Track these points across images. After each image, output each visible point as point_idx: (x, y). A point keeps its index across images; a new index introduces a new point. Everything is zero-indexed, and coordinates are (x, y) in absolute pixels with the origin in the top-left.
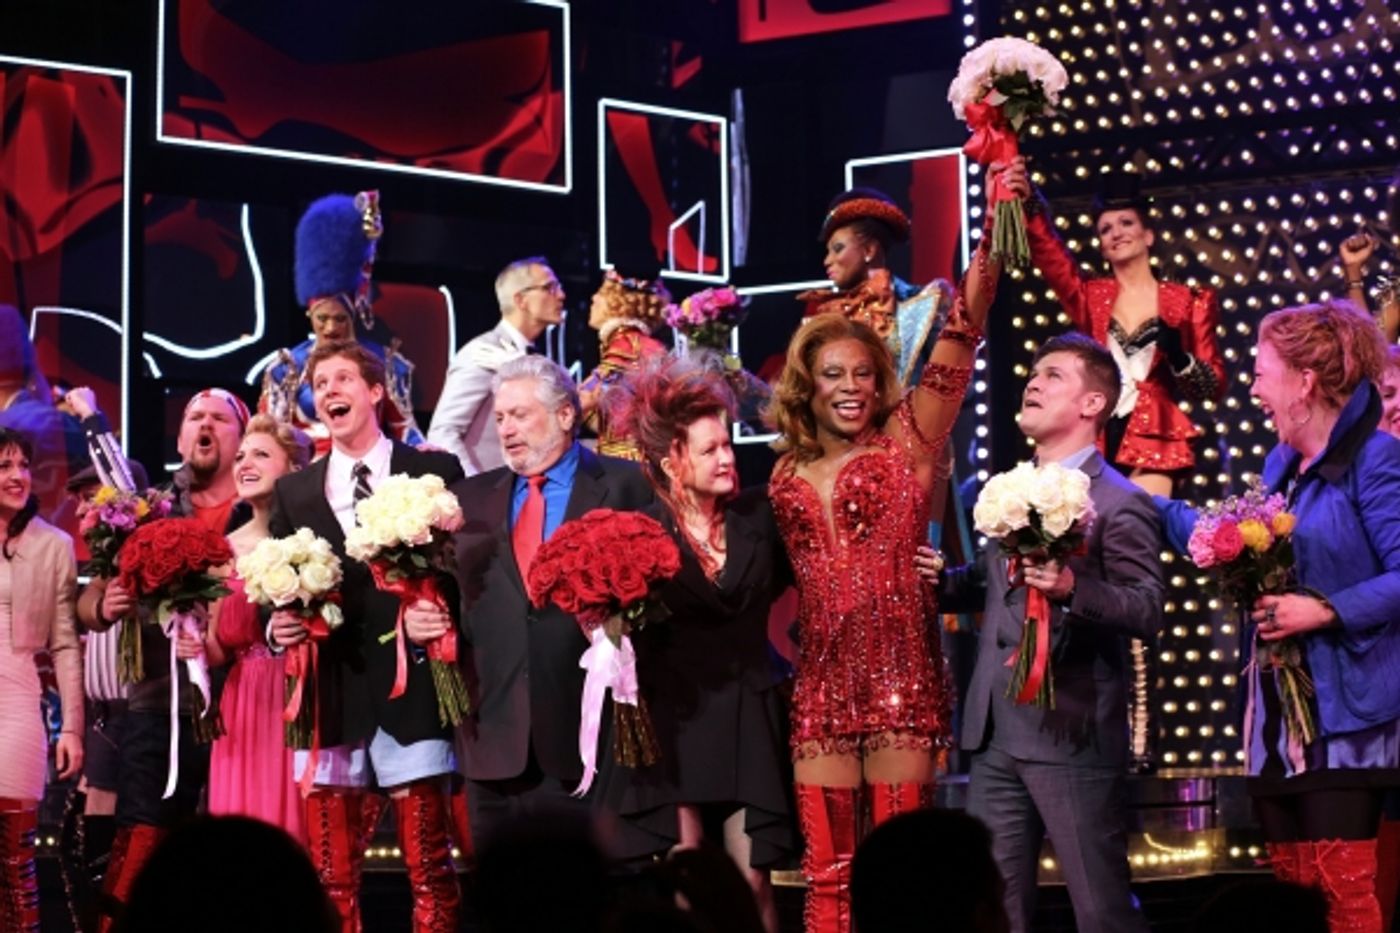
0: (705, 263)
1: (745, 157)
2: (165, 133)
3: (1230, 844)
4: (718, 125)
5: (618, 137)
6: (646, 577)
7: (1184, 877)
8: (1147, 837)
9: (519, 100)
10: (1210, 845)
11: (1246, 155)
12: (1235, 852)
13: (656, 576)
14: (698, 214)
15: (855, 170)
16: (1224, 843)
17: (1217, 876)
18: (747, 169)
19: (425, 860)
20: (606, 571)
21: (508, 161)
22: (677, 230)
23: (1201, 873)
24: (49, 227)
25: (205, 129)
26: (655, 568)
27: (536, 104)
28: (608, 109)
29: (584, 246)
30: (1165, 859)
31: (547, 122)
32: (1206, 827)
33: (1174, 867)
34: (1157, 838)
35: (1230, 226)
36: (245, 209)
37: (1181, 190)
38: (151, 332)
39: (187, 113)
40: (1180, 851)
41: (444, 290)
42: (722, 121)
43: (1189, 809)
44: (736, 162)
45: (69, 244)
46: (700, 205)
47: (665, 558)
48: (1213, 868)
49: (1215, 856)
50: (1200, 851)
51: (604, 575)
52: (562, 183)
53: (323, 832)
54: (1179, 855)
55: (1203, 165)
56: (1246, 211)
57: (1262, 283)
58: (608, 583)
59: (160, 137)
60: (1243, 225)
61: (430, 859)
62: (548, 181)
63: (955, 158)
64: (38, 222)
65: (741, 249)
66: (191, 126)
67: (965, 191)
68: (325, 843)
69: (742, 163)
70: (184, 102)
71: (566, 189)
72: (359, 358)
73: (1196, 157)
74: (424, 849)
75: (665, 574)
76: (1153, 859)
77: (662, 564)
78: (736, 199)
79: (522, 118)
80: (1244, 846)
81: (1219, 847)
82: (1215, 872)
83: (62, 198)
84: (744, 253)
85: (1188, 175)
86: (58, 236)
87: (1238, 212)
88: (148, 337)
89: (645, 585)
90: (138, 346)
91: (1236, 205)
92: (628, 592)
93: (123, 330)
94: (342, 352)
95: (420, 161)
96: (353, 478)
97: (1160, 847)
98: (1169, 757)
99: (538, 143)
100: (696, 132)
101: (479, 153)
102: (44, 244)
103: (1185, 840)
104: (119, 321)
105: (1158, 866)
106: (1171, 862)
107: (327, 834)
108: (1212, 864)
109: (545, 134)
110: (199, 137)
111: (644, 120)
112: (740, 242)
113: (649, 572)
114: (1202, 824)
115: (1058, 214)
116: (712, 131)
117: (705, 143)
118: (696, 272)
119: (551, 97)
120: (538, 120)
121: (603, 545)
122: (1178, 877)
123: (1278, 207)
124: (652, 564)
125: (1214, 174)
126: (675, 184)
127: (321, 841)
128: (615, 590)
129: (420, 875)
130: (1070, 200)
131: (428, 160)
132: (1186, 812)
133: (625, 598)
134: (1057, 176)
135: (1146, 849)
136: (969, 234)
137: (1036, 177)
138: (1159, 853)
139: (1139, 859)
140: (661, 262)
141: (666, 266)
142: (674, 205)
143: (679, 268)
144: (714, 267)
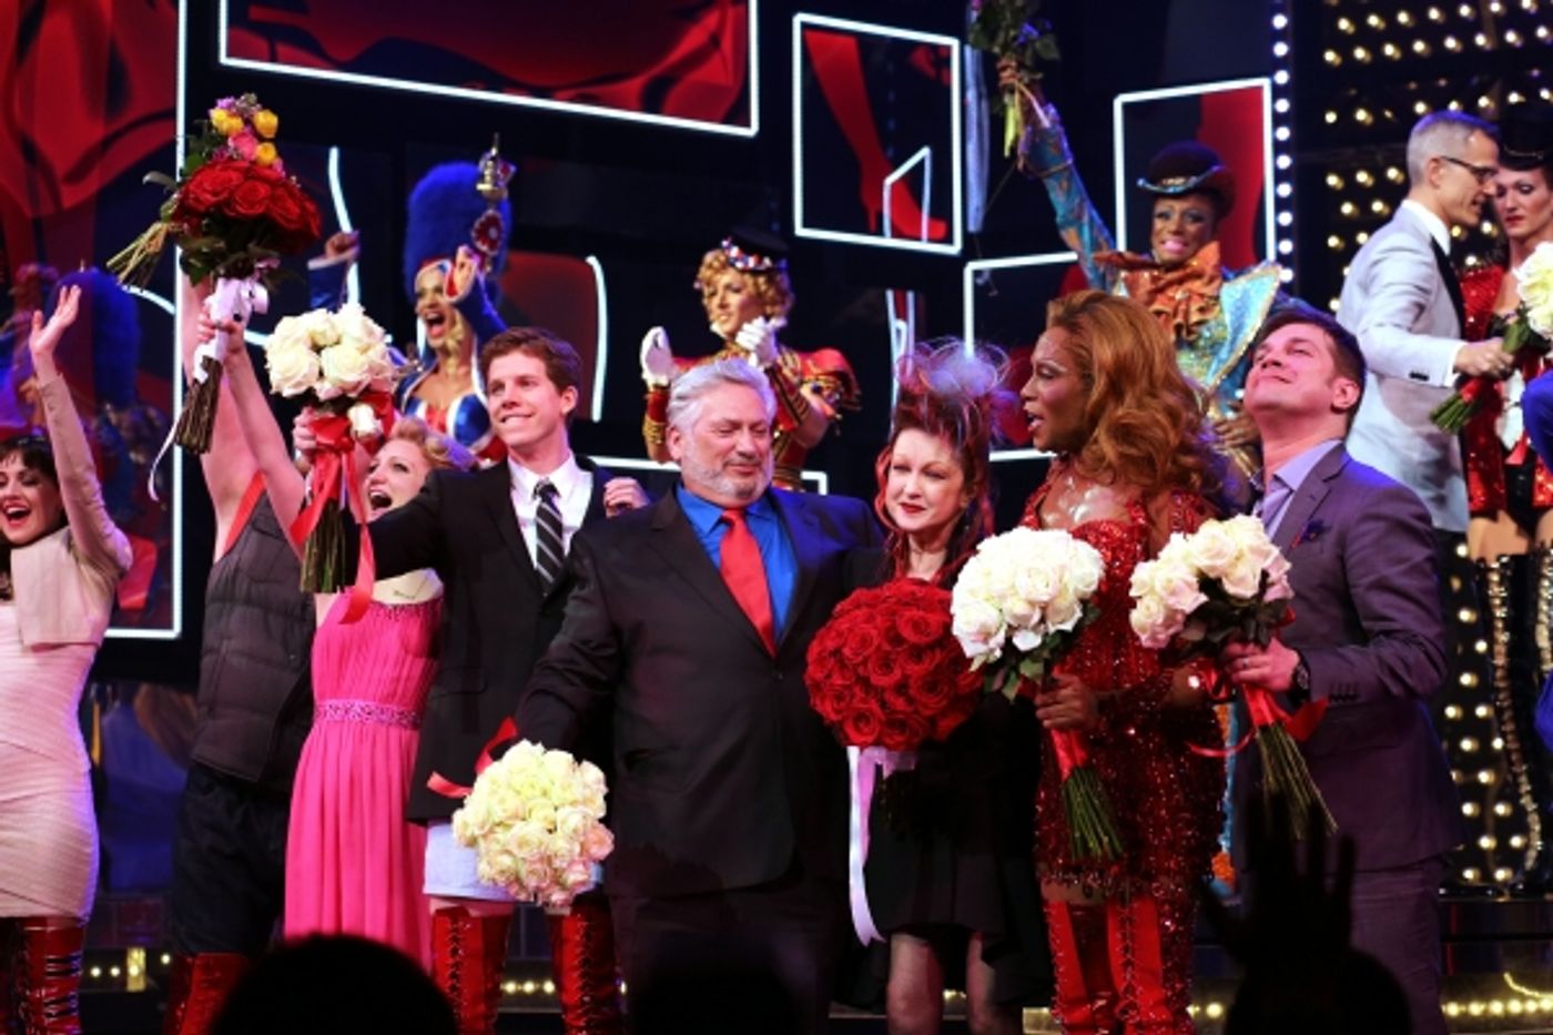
0: (931, 228)
1: (984, 90)
2: (230, 54)
4: (948, 49)
5: (817, 64)
8: (1508, 977)
9: (690, 15)
14: (921, 164)
15: (1127, 107)
18: (984, 105)
19: (586, 999)
21: (676, 92)
22: (894, 186)
24: (77, 174)
25: (281, 49)
27: (711, 20)
28: (805, 26)
29: (774, 205)
30: (1531, 1007)
31: (727, 44)
33: (1544, 1018)
34: (1521, 979)
36: (334, 154)
39: (261, 28)
41: (592, 260)
42: (953, 43)
44: (971, 95)
45: (103, 196)
46: (925, 152)
52: (747, 124)
53: (451, 961)
54: (1549, 1002)
59: (224, 60)
61: (592, 998)
62: (728, 120)
63: (1259, 90)
64: (61, 167)
65: (977, 209)
66: (263, 44)
67: (1272, 134)
68: (453, 976)
69: (979, 97)
70: (256, 13)
71: (751, 131)
72: (546, 354)
74: (585, 985)
76: (1515, 1007)
78: (972, 147)
79: (694, 38)
83: (98, 132)
84: (980, 217)
86: (92, 185)
94: (524, 346)
95: (559, 94)
96: (534, 497)
97: (1524, 990)
99: (714, 71)
100: (920, 59)
101: (635, 85)
102: (70, 197)
104: (171, 297)
105: (1523, 1015)
106: (1539, 1011)
107: (456, 965)
109: (724, 59)
110: (273, 59)
111: (852, 41)
112: (976, 200)
116: (942, 55)
117: (931, 72)
118: (918, 239)
119: (731, 12)
120: (715, 41)
126: (892, 125)
127: (449, 972)
129: (579, 1017)
131: (572, 92)
134: (1388, 114)
135: (1507, 994)
136: (1274, 190)
137: (1361, 115)
138: (1523, 998)
139: (1496, 1008)
140: (873, 227)
141: (879, 232)
142: (890, 152)
143: (896, 234)
144: (941, 233)
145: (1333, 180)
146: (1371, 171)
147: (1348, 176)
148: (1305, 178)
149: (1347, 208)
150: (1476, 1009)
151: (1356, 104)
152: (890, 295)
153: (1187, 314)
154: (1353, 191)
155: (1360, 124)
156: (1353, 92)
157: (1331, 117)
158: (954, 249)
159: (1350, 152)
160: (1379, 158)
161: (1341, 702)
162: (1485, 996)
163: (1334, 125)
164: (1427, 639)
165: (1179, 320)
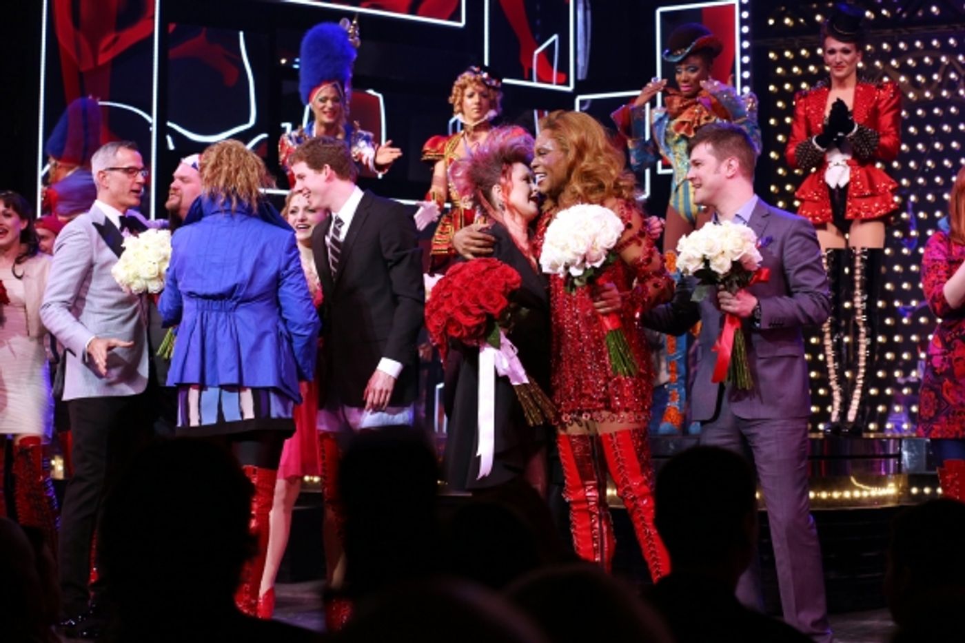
0: (558, 78)
1: (588, 5)
3: (911, 485)
6: (504, 293)
7: (879, 507)
8: (853, 480)
10: (897, 486)
11: (934, 9)
12: (914, 490)
13: (509, 290)
14: (553, 43)
15: (663, 14)
16: (906, 483)
17: (902, 507)
18: (588, 13)
20: (476, 300)
22: (539, 55)
23: (890, 505)
26: (506, 285)
30: (865, 494)
32: (894, 473)
33: (872, 500)
34: (860, 480)
35: (922, 58)
36: (241, 34)
37: (889, 31)
38: (171, 121)
40: (876, 489)
41: (371, 92)
43: (883, 460)
44: (580, 7)
45: (115, 61)
46: (555, 37)
47: (509, 277)
48: (899, 502)
49: (901, 493)
50: (890, 490)
51: (476, 303)
52: (459, 20)
54: (875, 492)
55: (904, 15)
56: (933, 48)
57: (944, 98)
58: (481, 307)
60: (931, 58)
62: (451, 19)
63: (733, 6)
65: (583, 68)
67: (739, 30)
69: (585, 9)
71: (462, 24)
73: (899, 10)
75: (515, 287)
76: (857, 494)
77: (509, 281)
80: (921, 487)
81: (903, 488)
82: (900, 504)
84: (584, 72)
85: (893, 22)
87: (928, 48)
88: (169, 124)
89: (504, 298)
90: (163, 131)
91: (927, 44)
92: (495, 307)
93: (153, 120)
97: (862, 486)
98: (872, 426)
103: (879, 482)
104: (150, 114)
105: (861, 498)
106: (869, 497)
108: (897, 498)
112: (582, 63)
113: (503, 290)
114: (891, 471)
115: (802, 47)
118: (550, 82)
121: (466, 285)
122: (874, 507)
123: (955, 45)
124: (503, 284)
125: (912, 22)
126: (538, 22)
128: (488, 310)
130: (812, 38)
132: (880, 462)
133: (495, 312)
134: (802, 21)
135: (852, 488)
136: (740, 60)
137: (787, 21)
138: (861, 490)
139: (847, 494)
140: (526, 76)
141: (531, 79)
142: (537, 37)
143: (540, 80)
144: (563, 79)
145: (772, 55)
146: (792, 51)
147: (780, 53)
148: (758, 53)
149: (779, 70)
150: (836, 495)
151: (784, 15)
152: (536, 113)
153: (699, 121)
154: (782, 61)
155: (787, 26)
156: (783, 8)
157: (771, 22)
158: (570, 88)
159: (781, 40)
160: (797, 44)
161: (775, 326)
162: (841, 488)
163: (772, 26)
164: (824, 295)
165: (695, 125)
